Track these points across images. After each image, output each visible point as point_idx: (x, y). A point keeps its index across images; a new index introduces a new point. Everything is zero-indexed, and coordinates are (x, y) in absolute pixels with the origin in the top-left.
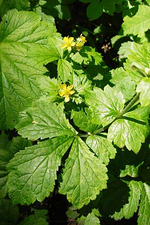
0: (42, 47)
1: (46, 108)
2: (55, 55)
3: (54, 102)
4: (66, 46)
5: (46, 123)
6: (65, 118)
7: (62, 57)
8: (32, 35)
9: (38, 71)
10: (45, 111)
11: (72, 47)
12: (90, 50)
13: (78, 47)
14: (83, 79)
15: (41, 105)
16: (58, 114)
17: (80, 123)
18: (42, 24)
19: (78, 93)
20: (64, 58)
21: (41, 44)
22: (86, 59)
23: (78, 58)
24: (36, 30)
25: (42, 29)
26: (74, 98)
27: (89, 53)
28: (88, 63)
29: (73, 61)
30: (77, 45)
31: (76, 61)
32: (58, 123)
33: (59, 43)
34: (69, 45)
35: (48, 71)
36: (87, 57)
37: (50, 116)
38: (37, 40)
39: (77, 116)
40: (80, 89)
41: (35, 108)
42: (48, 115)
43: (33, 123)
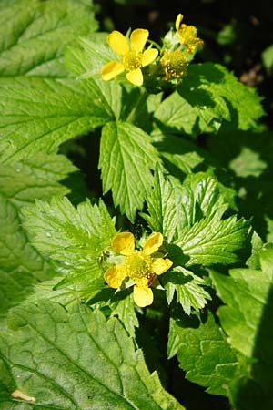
0: (52, 86)
1: (62, 329)
2: (91, 110)
3: (94, 301)
4: (122, 70)
5: (67, 395)
6: (142, 367)
7: (117, 115)
8: (14, 49)
9: (41, 174)
10: (59, 344)
11: (145, 70)
12: (217, 78)
13: (170, 67)
14: (204, 192)
15: (42, 320)
16: (112, 350)
17: (208, 369)
18: (48, 9)
19: (188, 258)
20: (124, 116)
21: (49, 77)
22: (206, 113)
23: (175, 112)
24: (28, 34)
25: (46, 27)
26: (172, 287)
27: (215, 90)
28: (217, 125)
29: (161, 125)
30: (165, 61)
31: (171, 123)
32: (117, 390)
33: (94, 61)
34: (134, 63)
35: (74, 169)
36: (211, 104)
37: (82, 363)
38: (34, 66)
39: (191, 348)
40: (196, 241)
41: (20, 335)
42: (74, 357)
43: (17, 402)
